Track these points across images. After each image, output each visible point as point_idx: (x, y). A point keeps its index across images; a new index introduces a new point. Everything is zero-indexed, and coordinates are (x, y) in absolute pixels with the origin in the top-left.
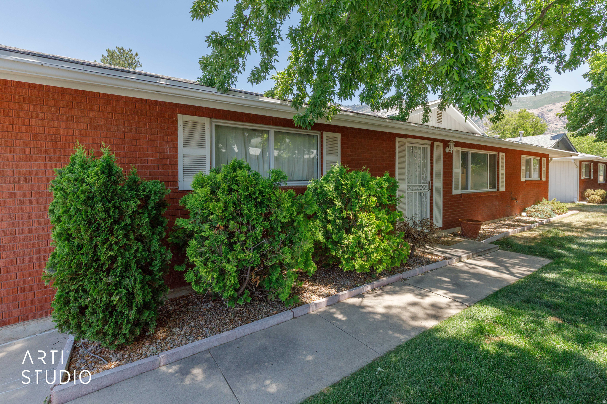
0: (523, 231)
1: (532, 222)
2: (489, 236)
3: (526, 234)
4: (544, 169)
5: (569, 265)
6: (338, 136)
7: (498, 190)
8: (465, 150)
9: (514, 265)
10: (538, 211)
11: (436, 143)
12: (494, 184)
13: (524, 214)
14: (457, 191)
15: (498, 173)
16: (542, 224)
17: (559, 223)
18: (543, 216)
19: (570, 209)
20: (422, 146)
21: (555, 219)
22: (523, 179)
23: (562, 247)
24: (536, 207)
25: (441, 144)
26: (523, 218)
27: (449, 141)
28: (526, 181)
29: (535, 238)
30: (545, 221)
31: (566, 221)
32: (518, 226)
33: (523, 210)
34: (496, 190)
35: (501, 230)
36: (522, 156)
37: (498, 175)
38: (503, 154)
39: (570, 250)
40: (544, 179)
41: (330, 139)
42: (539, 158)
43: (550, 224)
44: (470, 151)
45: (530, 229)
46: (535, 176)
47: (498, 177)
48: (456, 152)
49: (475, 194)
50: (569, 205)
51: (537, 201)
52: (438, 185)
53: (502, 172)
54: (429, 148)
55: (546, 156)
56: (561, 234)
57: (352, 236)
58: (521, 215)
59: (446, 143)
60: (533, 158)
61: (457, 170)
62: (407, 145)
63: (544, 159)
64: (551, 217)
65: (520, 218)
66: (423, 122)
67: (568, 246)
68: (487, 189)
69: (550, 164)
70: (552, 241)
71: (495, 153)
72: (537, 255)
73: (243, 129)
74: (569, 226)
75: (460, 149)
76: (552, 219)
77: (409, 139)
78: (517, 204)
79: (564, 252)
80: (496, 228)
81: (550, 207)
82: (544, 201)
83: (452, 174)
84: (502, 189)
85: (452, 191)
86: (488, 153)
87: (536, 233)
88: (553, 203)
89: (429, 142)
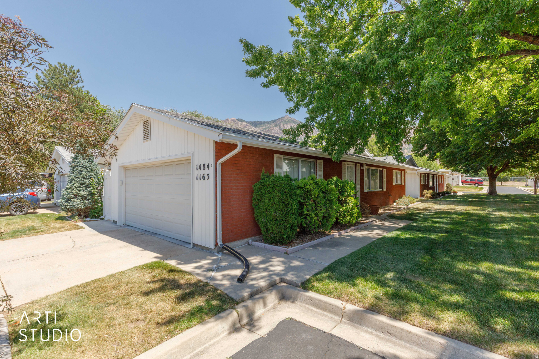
0: (397, 211)
1: (400, 208)
2: (383, 214)
3: (399, 213)
4: (403, 178)
5: (420, 221)
6: (322, 161)
7: (383, 190)
8: (369, 167)
9: (399, 223)
10: (401, 202)
11: (357, 164)
12: (381, 187)
13: (395, 204)
14: (366, 190)
15: (383, 180)
16: (404, 208)
17: (412, 208)
18: (404, 205)
19: (417, 201)
20: (351, 166)
21: (410, 206)
22: (394, 184)
23: (416, 216)
24: (401, 200)
25: (359, 165)
26: (395, 206)
27: (363, 163)
28: (395, 185)
29: (404, 214)
30: (406, 207)
31: (415, 207)
32: (394, 210)
33: (394, 202)
34: (381, 190)
35: (387, 211)
36: (393, 170)
37: (383, 181)
38: (385, 170)
39: (420, 217)
40: (403, 184)
41: (320, 163)
42: (401, 172)
43: (408, 208)
44: (371, 168)
45: (400, 211)
46: (399, 182)
47: (383, 183)
48: (366, 168)
49: (374, 192)
50: (416, 200)
51: (401, 197)
52: (358, 187)
53: (385, 180)
54: (354, 166)
55: (404, 170)
56: (415, 212)
57: (344, 208)
58: (393, 205)
59: (361, 164)
60: (398, 171)
61: (366, 179)
62: (347, 165)
63: (403, 172)
64: (408, 205)
65: (393, 206)
66: (354, 154)
67: (419, 215)
68: (378, 190)
69: (406, 175)
70: (412, 214)
71: (381, 169)
72: (407, 220)
73: (293, 159)
74: (417, 209)
75: (367, 167)
76: (409, 206)
77: (347, 162)
78: (391, 198)
79: (418, 218)
80: (384, 211)
81: (407, 200)
82: (404, 197)
83: (364, 181)
84: (385, 190)
85: (364, 190)
86: (378, 169)
87: (403, 212)
88: (408, 198)
89: (354, 164)
